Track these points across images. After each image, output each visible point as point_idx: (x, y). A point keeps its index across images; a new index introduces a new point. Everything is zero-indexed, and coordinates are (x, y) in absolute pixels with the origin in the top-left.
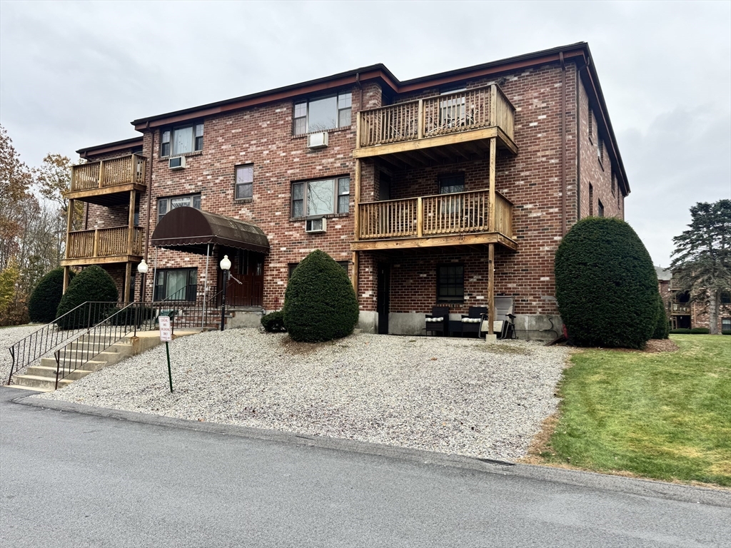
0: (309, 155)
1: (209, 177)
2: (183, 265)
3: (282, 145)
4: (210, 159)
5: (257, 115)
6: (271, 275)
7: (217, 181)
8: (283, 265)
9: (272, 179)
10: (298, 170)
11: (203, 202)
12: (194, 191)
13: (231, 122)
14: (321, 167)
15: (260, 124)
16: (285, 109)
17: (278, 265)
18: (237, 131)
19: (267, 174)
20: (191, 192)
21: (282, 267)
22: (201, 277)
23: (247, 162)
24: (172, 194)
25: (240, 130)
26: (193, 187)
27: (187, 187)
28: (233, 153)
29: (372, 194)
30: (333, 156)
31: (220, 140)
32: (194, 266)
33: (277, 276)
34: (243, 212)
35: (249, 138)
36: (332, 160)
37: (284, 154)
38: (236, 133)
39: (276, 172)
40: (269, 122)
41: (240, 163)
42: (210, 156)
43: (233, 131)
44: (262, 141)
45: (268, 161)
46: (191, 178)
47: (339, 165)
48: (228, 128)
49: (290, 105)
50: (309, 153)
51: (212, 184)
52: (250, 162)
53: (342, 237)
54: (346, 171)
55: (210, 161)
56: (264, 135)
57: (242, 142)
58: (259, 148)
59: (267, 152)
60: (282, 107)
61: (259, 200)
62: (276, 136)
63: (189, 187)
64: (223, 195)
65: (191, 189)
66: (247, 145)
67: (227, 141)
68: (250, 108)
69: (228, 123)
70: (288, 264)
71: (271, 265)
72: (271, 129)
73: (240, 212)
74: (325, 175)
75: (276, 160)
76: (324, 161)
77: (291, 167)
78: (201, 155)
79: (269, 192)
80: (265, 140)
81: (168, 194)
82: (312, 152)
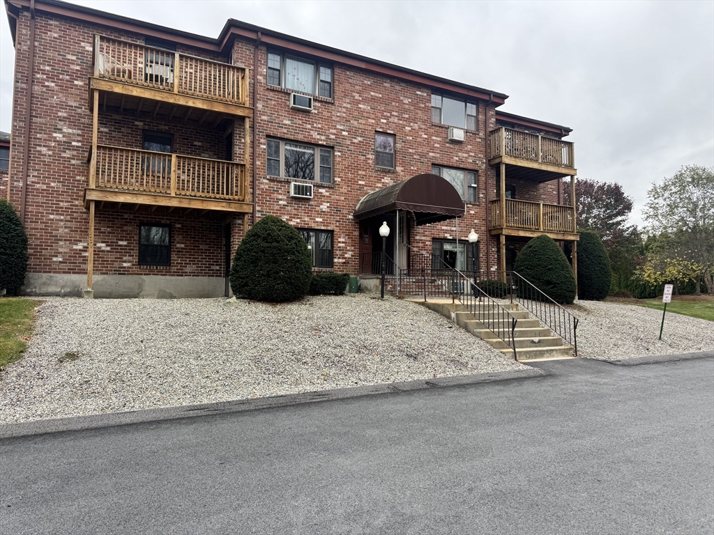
0: (447, 145)
1: (345, 133)
2: (314, 226)
3: (424, 127)
4: (344, 113)
5: (398, 88)
6: (417, 247)
7: (355, 141)
8: (428, 239)
9: (415, 157)
10: (438, 155)
11: (338, 159)
12: (325, 143)
13: (369, 83)
14: (457, 159)
15: (401, 98)
16: (425, 94)
17: (423, 238)
18: (377, 95)
19: (410, 150)
20: (320, 142)
21: (427, 241)
22: (340, 242)
23: (388, 131)
24: (292, 137)
25: (380, 96)
26: (323, 138)
27: (315, 135)
28: (373, 116)
29: (495, 191)
30: (467, 152)
31: (357, 97)
32: (329, 228)
33: (423, 248)
34: (386, 181)
35: (390, 108)
36: (466, 155)
37: (426, 136)
38: (375, 96)
39: (419, 151)
40: (410, 100)
41: (381, 130)
42: (344, 110)
43: (372, 93)
44: (404, 116)
45: (411, 138)
46: (320, 126)
47: (471, 161)
48: (366, 88)
49: (430, 92)
50: (448, 143)
51: (349, 142)
52: (392, 132)
53: (476, 221)
54: (476, 168)
55: (344, 115)
56: (406, 111)
57: (383, 109)
58: (401, 122)
59: (410, 129)
60: (422, 92)
61: (402, 173)
62: (418, 116)
63: (318, 137)
64: (363, 158)
65: (321, 140)
66: (389, 114)
67: (365, 101)
68: (392, 78)
69: (365, 82)
70: (433, 238)
71: (417, 238)
72: (412, 108)
73: (383, 180)
74: (461, 166)
75: (419, 139)
76: (460, 154)
77: (433, 149)
78: (333, 104)
79: (412, 168)
80: (407, 116)
81: (286, 136)
82: (450, 143)
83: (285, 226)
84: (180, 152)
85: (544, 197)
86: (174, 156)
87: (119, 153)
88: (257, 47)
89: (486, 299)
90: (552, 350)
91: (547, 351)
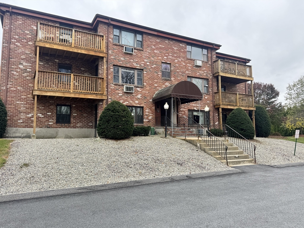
0: (194, 68)
1: (148, 63)
2: (135, 105)
3: (183, 60)
4: (147, 54)
5: (172, 43)
6: (181, 114)
7: (153, 67)
8: (186, 110)
9: (180, 73)
10: (190, 72)
11: (145, 75)
12: (139, 68)
13: (159, 41)
14: (199, 74)
15: (173, 47)
16: (184, 46)
17: (184, 110)
18: (162, 46)
19: (178, 70)
20: (137, 68)
21: (186, 111)
22: (146, 112)
23: (168, 62)
24: (124, 66)
25: (164, 46)
26: (138, 65)
27: (135, 64)
28: (161, 56)
29: (216, 88)
30: (203, 71)
31: (153, 47)
32: (141, 106)
33: (184, 114)
34: (167, 84)
35: (168, 52)
36: (203, 72)
37: (184, 64)
38: (161, 47)
39: (182, 71)
40: (177, 48)
41: (164, 62)
42: (148, 53)
43: (160, 46)
44: (174, 55)
45: (178, 65)
46: (137, 60)
47: (205, 75)
48: (157, 43)
49: (186, 44)
50: (194, 67)
51: (150, 67)
52: (169, 62)
53: (208, 102)
54: (207, 78)
55: (148, 55)
56: (175, 53)
57: (165, 52)
58: (173, 58)
59: (177, 61)
60: (183, 44)
61: (174, 81)
62: (181, 55)
63: (136, 65)
64: (156, 74)
65: (138, 67)
66: (168, 55)
67: (157, 49)
68: (169, 39)
69: (157, 41)
70: (188, 110)
71: (181, 109)
72: (178, 52)
73: (165, 84)
74: (201, 77)
75: (181, 66)
76: (200, 72)
77: (188, 70)
78: (142, 50)
79: (179, 78)
80: (176, 55)
81: (122, 65)
82: (195, 67)
83: (121, 105)
84: (75, 73)
85: (239, 90)
86: (72, 75)
87: (48, 74)
88: (109, 26)
89: (213, 137)
90: (244, 161)
91: (242, 161)
